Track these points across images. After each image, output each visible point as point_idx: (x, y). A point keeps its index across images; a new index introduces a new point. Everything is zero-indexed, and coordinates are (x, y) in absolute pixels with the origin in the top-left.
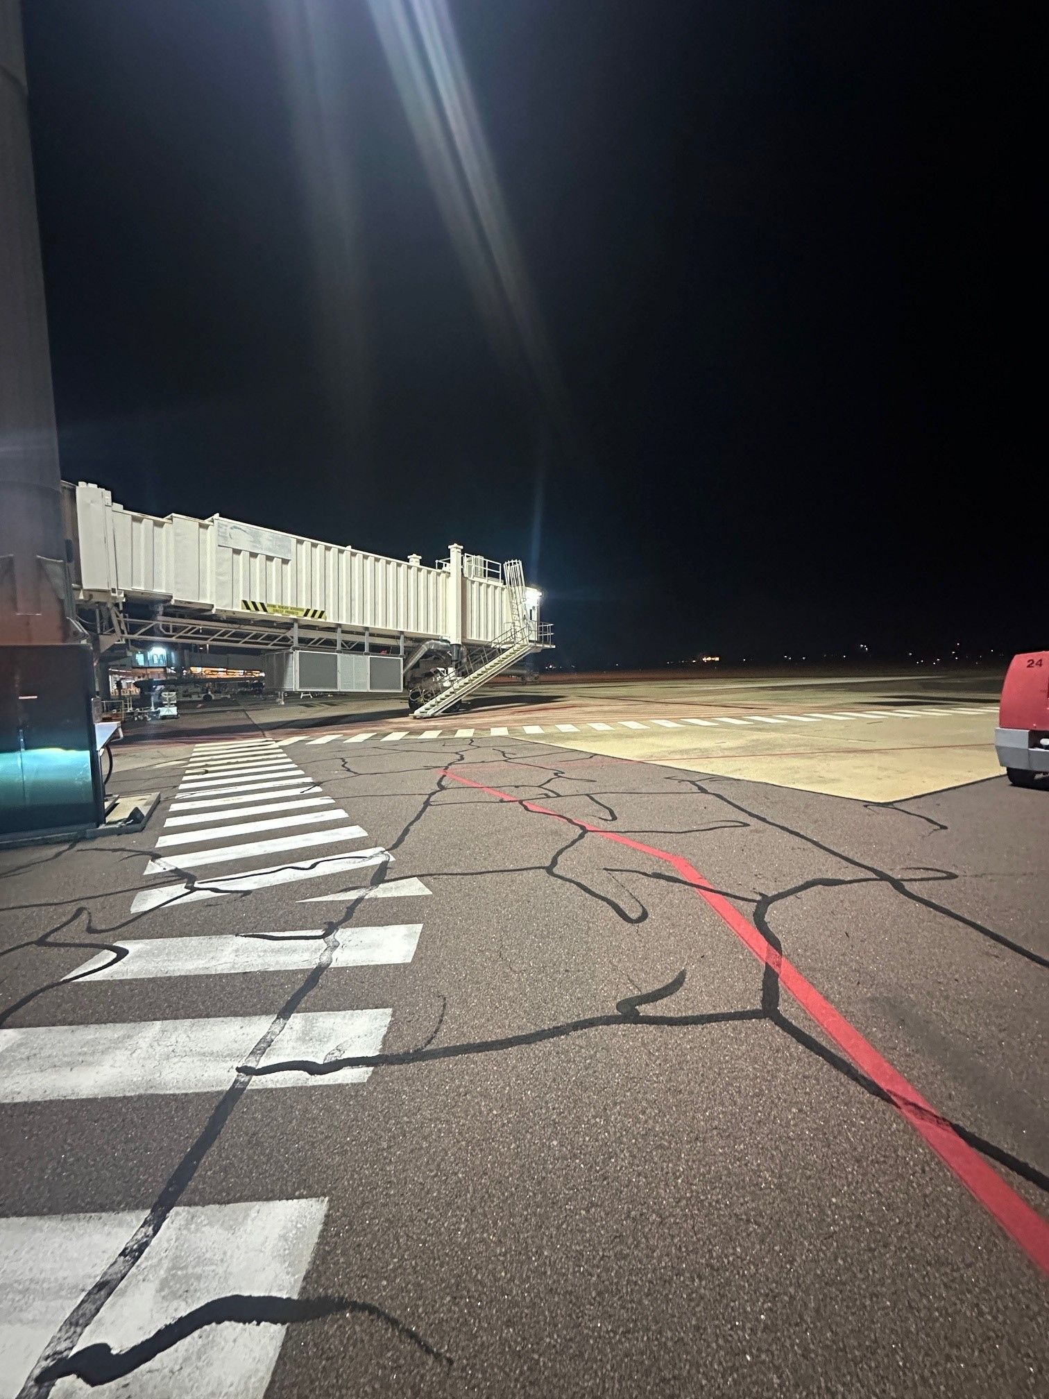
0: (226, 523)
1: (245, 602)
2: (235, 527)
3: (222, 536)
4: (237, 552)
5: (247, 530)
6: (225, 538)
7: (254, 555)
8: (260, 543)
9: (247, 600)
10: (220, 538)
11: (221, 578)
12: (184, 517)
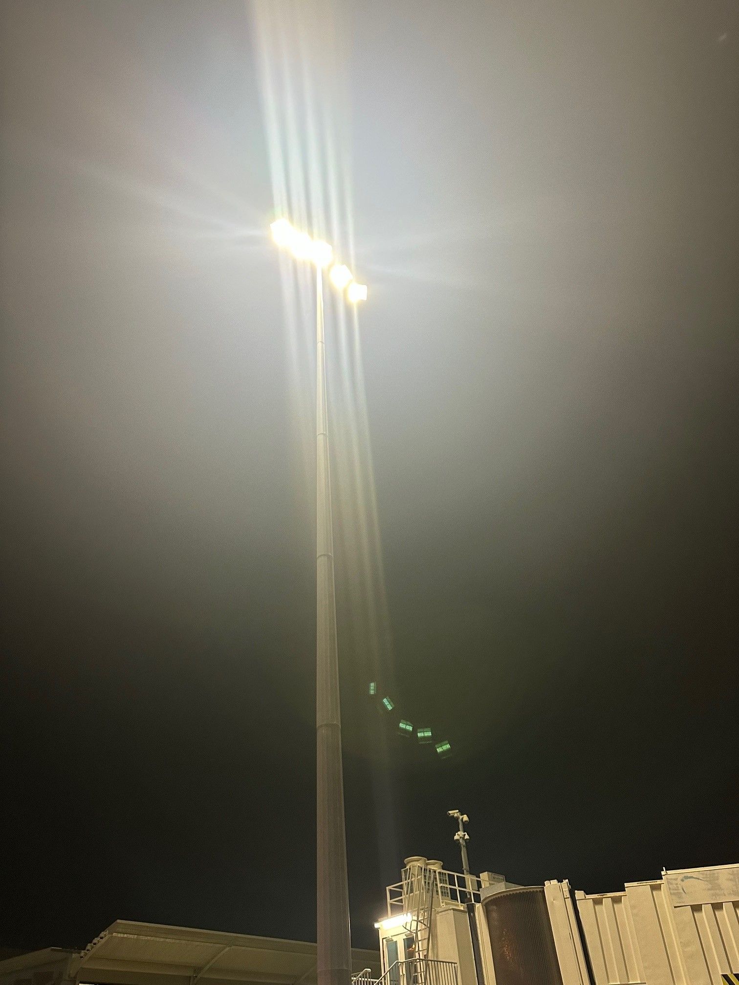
0: (674, 877)
1: (725, 977)
2: (687, 878)
3: (674, 894)
4: (696, 908)
5: (701, 877)
6: (678, 895)
7: (717, 907)
8: (720, 889)
9: (728, 973)
10: (674, 897)
11: (688, 949)
12: (635, 884)
